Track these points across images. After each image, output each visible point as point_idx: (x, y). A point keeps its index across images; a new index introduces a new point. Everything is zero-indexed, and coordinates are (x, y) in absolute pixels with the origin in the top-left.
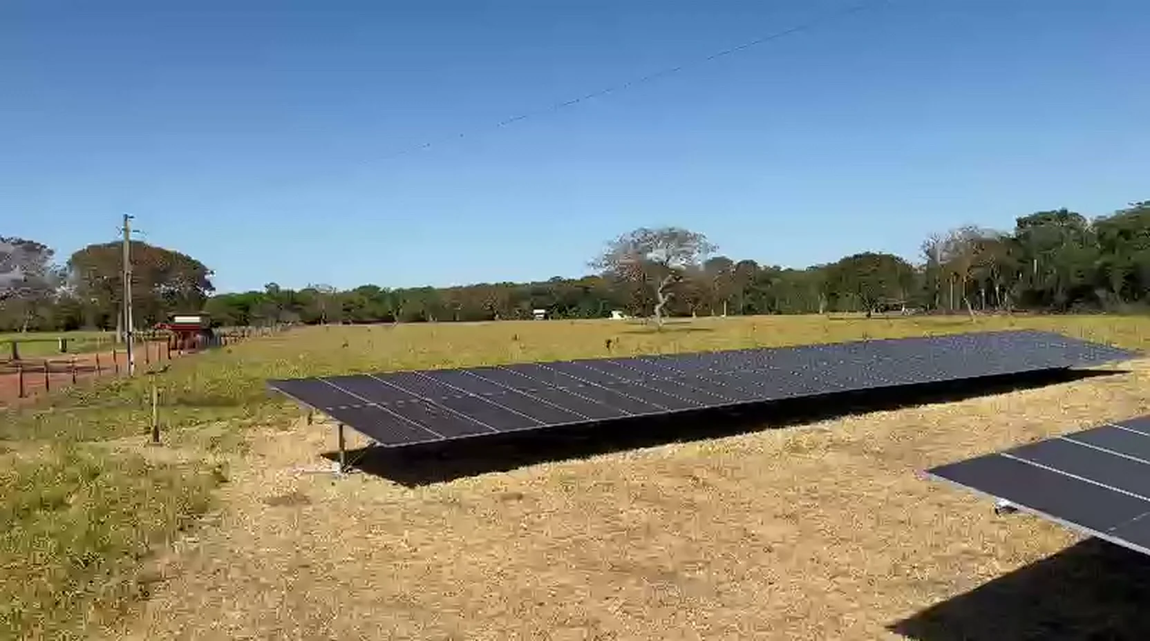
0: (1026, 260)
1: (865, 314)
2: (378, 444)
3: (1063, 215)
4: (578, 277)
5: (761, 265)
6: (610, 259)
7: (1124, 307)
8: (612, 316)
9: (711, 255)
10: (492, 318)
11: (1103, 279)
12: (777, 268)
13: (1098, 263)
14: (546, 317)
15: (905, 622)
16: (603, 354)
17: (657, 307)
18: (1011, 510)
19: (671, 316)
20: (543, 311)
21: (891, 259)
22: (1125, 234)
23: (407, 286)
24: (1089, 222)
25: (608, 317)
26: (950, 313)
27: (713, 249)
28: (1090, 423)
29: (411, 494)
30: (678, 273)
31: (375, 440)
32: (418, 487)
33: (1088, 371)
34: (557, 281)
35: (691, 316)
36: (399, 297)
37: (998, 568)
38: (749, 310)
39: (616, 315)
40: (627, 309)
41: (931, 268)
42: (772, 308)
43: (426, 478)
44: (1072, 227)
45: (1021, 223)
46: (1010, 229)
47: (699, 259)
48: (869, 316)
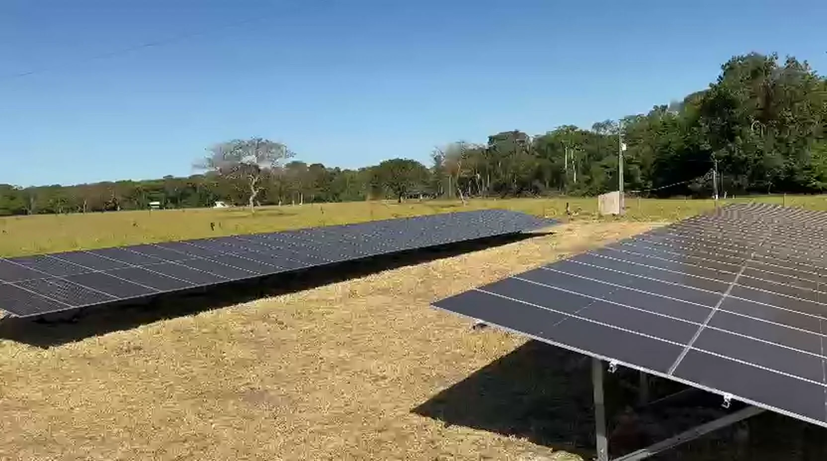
0: (494, 164)
1: (397, 201)
2: (14, 315)
3: (516, 134)
4: (187, 176)
5: (326, 167)
6: (212, 163)
7: (552, 192)
8: (216, 205)
9: (290, 160)
10: (114, 209)
11: (539, 175)
12: (338, 169)
13: (537, 164)
14: (161, 208)
15: (422, 406)
16: (208, 234)
17: (251, 199)
18: (483, 326)
19: (262, 205)
20: (158, 203)
21: (413, 163)
22: (552, 146)
23: (38, 185)
24: (531, 140)
25: (213, 206)
26: (449, 198)
27: (292, 155)
28: (532, 266)
29: (46, 353)
30: (267, 173)
31: (10, 313)
32: (51, 348)
33: (531, 234)
34: (169, 178)
35: (278, 204)
36: (30, 193)
37: (480, 364)
38: (318, 200)
39: (219, 205)
40: (226, 199)
41: (438, 169)
42: (336, 197)
43: (59, 340)
44: (521, 142)
45: (492, 139)
46: (485, 143)
47: (283, 162)
48: (400, 202)
